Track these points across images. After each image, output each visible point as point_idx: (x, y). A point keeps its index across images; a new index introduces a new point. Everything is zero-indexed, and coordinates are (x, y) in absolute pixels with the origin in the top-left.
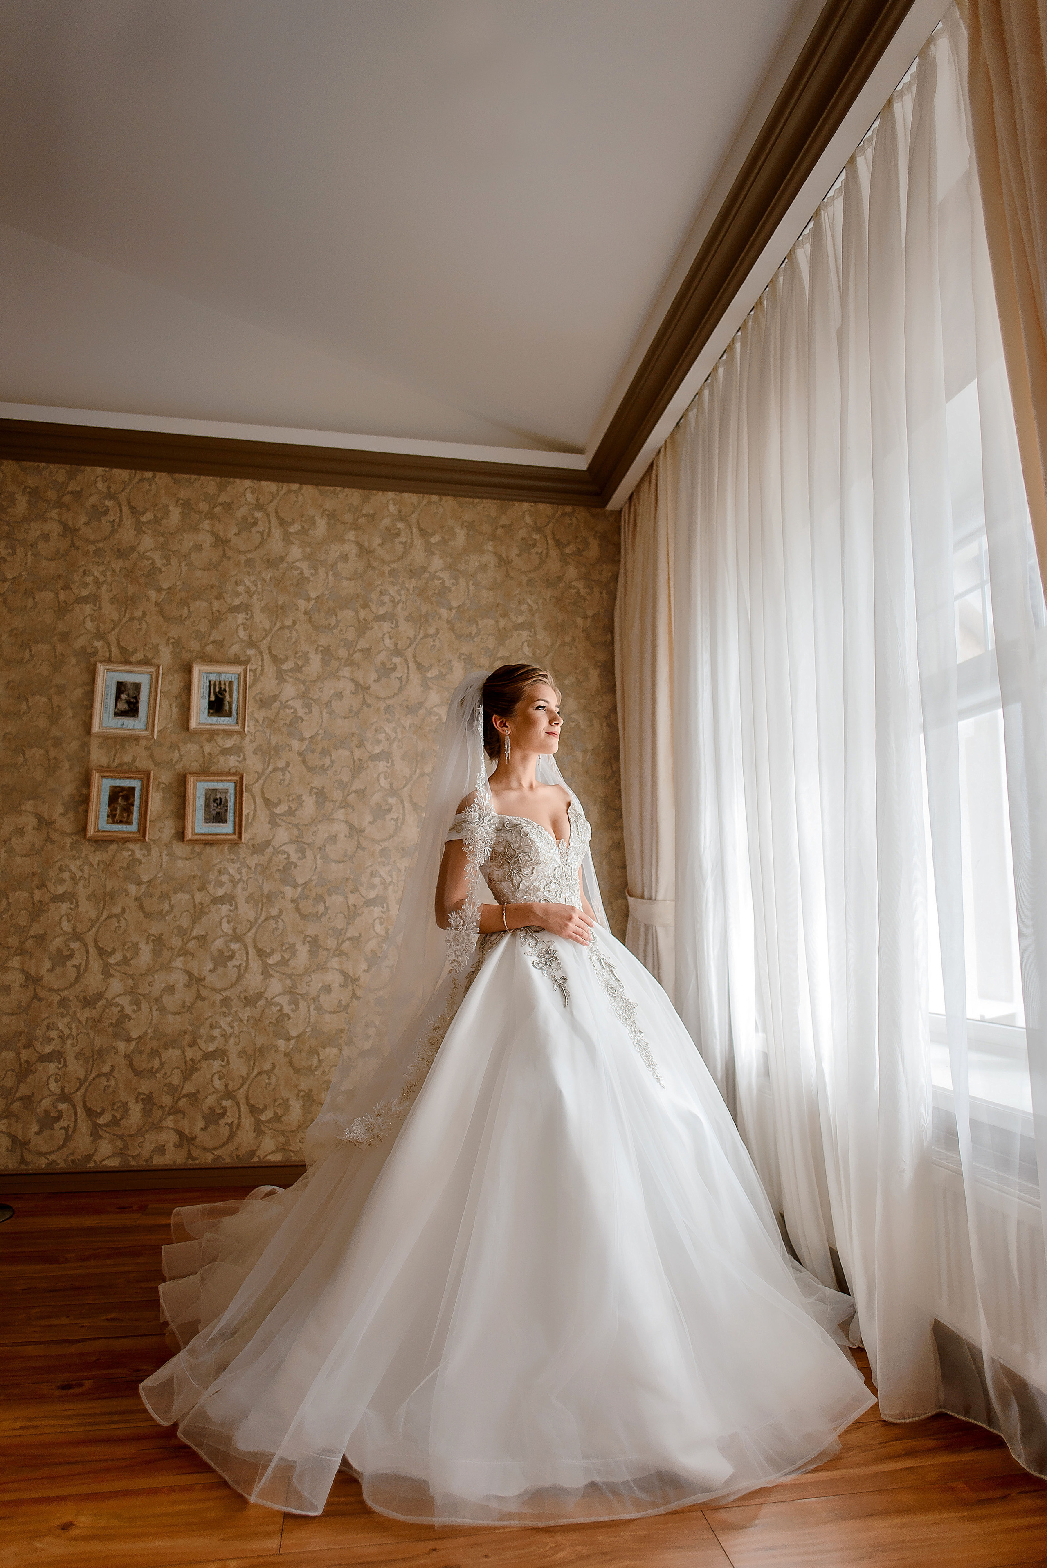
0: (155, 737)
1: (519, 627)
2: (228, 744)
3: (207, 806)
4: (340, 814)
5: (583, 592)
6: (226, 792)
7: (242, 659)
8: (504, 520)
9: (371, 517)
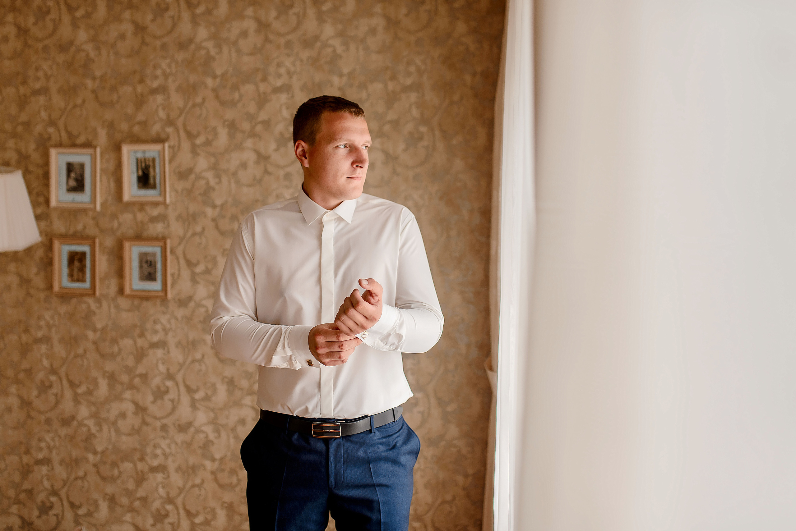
0: (98, 208)
1: (406, 89)
2: (155, 212)
3: (141, 267)
6: (154, 255)
7: (163, 136)
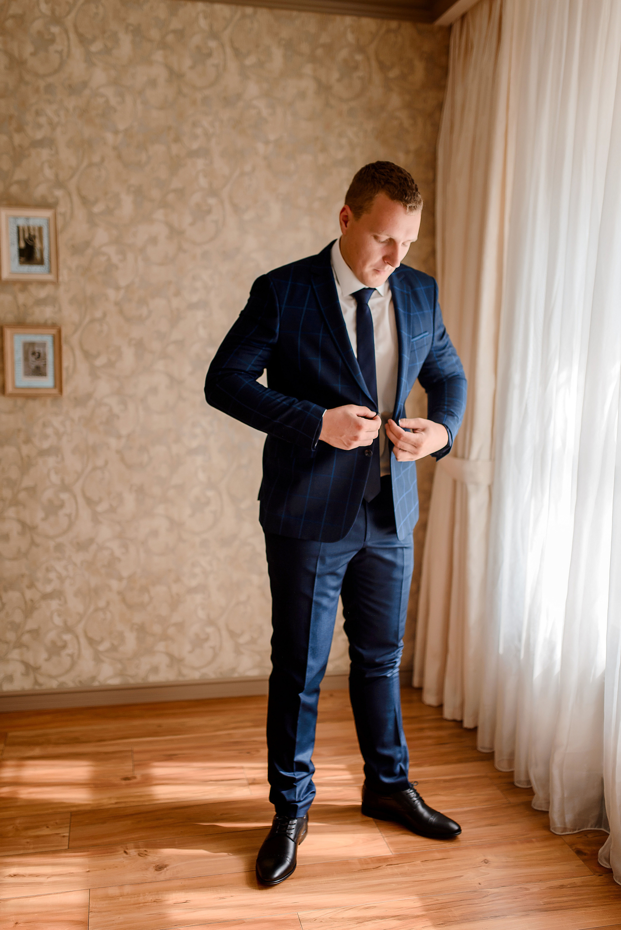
2: (43, 293)
3: (26, 359)
4: (160, 365)
5: (407, 123)
6: (44, 345)
7: (51, 200)
8: (324, 39)
9: (180, 34)
